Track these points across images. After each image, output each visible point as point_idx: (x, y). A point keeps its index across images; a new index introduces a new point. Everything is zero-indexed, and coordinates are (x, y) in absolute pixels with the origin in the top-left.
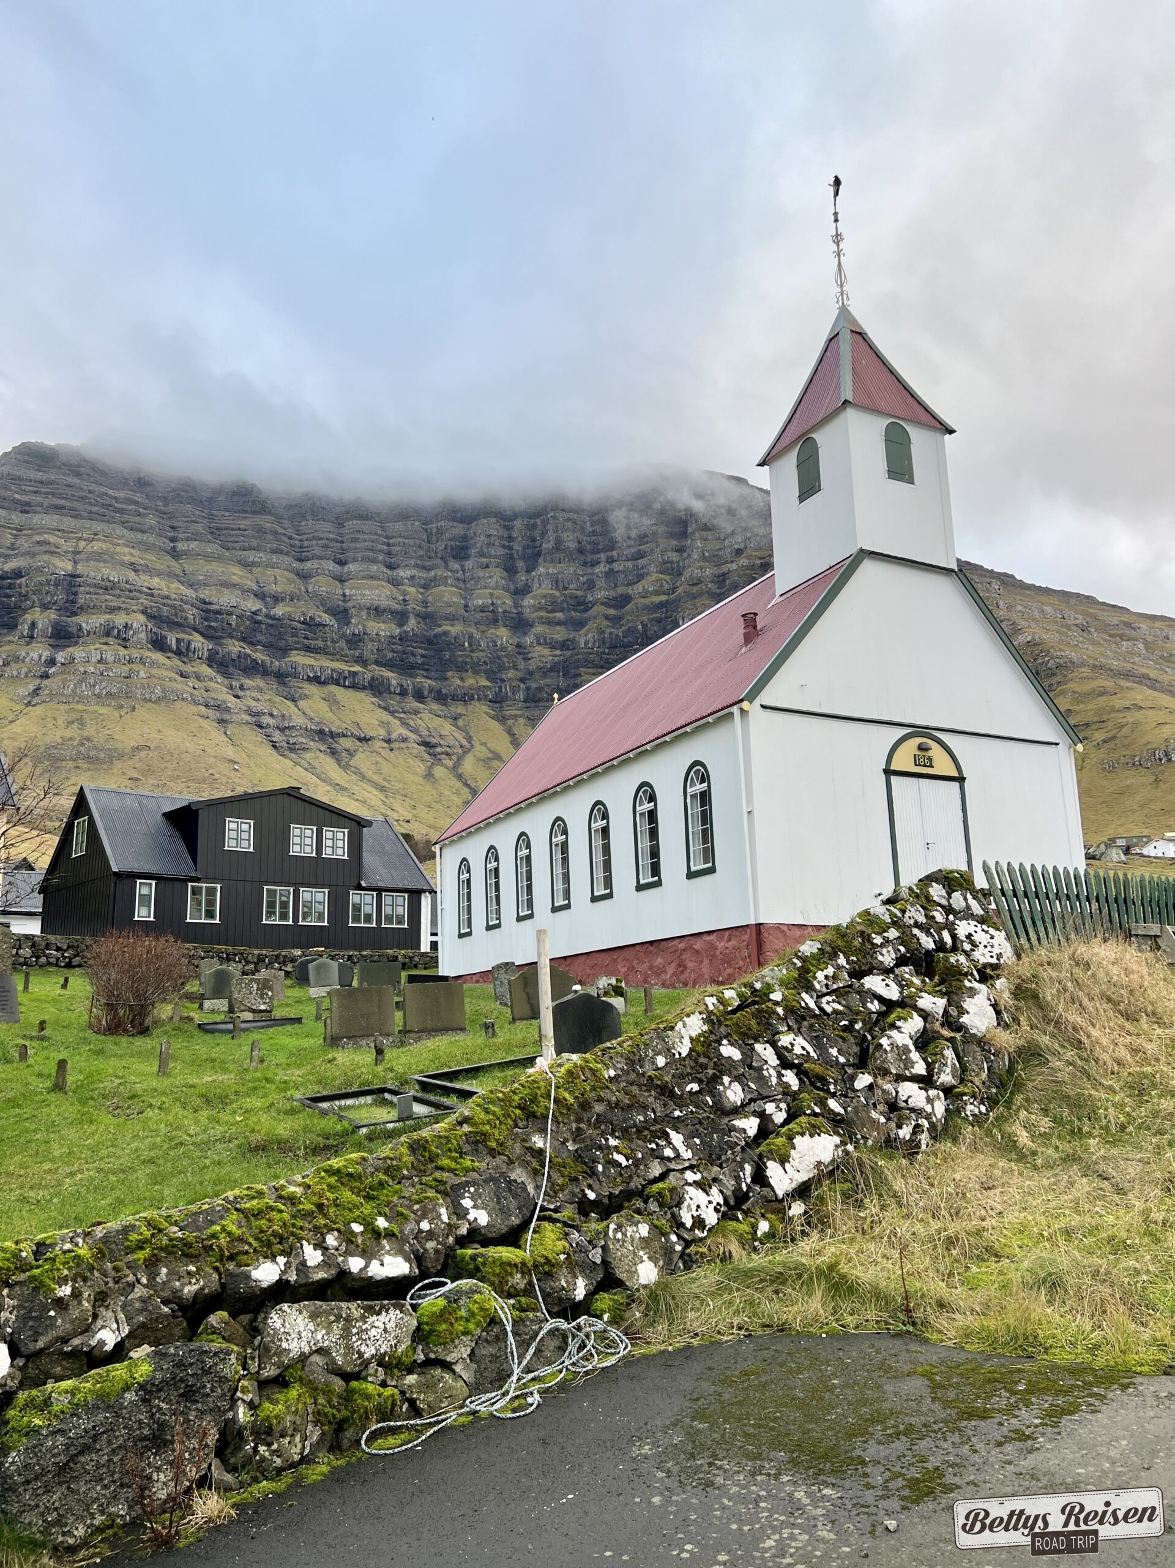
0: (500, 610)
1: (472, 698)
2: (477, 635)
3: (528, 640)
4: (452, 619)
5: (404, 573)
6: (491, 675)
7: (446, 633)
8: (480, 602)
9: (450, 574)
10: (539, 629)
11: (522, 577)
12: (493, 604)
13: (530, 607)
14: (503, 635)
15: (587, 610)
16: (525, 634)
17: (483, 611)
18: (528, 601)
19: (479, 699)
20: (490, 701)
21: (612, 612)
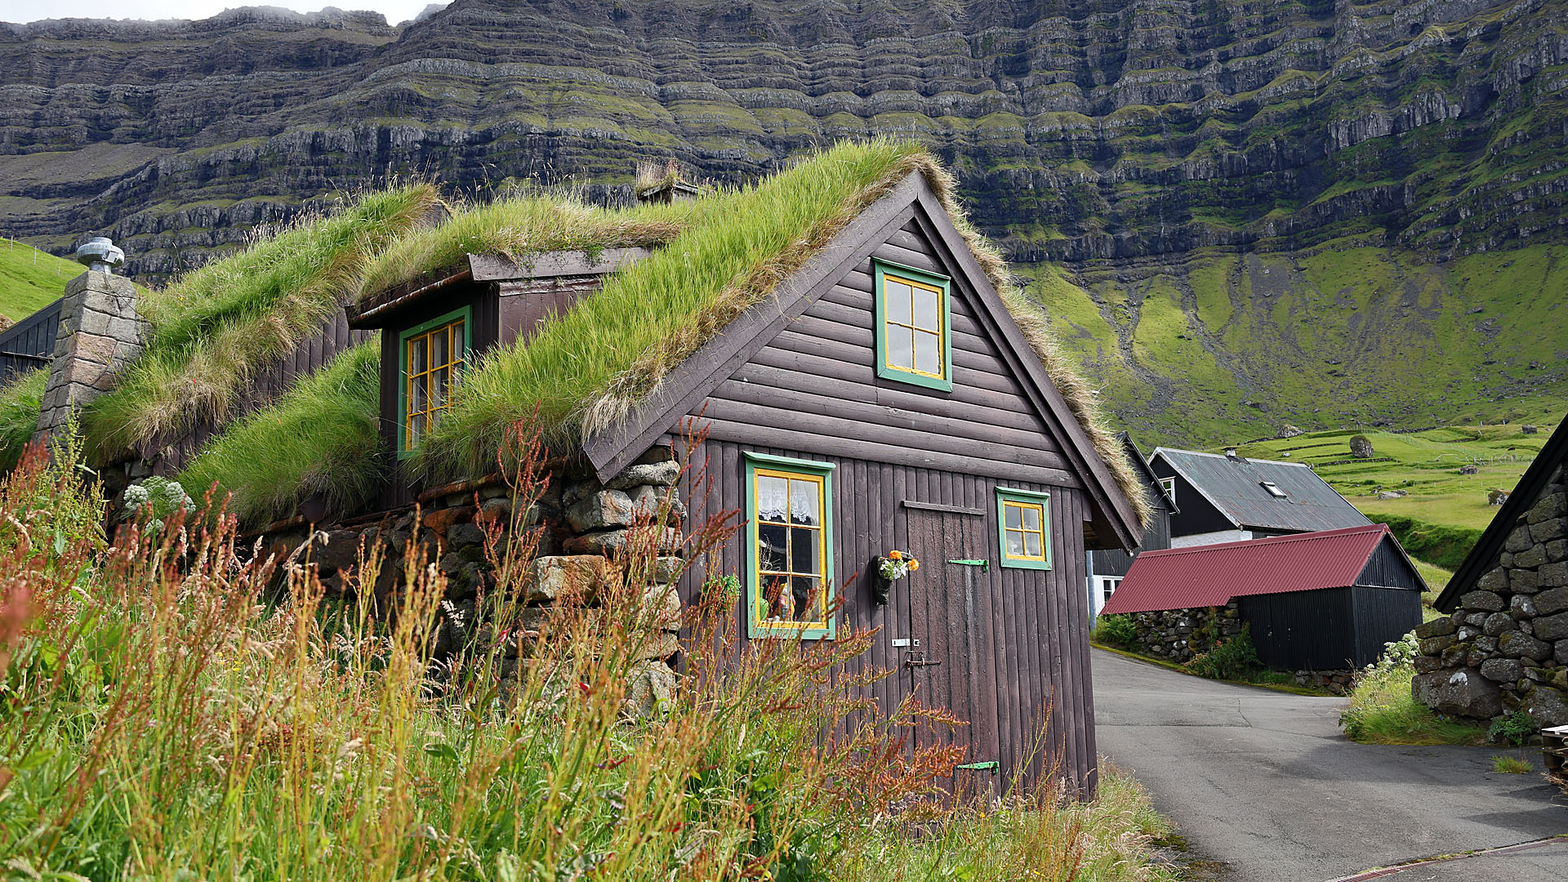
0: (1074, 137)
1: (1041, 258)
2: (1045, 172)
3: (1114, 174)
4: (1011, 154)
5: (947, 99)
6: (1067, 226)
7: (1002, 173)
8: (1046, 130)
9: (1004, 95)
10: (1128, 159)
11: (1101, 91)
12: (1063, 130)
13: (1114, 130)
14: (1082, 170)
15: (1193, 128)
16: (1109, 167)
17: (1050, 141)
18: (1113, 122)
19: (1051, 259)
20: (1066, 260)
21: (1230, 127)
